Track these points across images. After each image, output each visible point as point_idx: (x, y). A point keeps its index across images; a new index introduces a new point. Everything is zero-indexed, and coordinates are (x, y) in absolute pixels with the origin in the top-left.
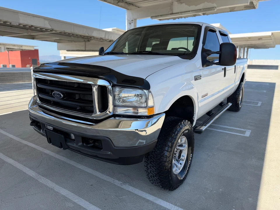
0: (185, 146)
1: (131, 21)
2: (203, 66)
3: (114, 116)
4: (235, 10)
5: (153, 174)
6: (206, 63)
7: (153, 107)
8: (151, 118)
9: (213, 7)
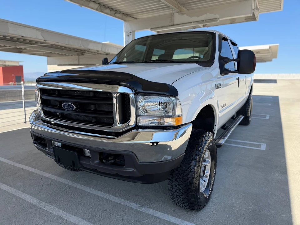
0: (208, 161)
1: (129, 33)
2: (221, 74)
3: (137, 127)
4: (236, 22)
5: (180, 193)
6: (224, 71)
7: (180, 116)
8: (178, 128)
9: (216, 19)
